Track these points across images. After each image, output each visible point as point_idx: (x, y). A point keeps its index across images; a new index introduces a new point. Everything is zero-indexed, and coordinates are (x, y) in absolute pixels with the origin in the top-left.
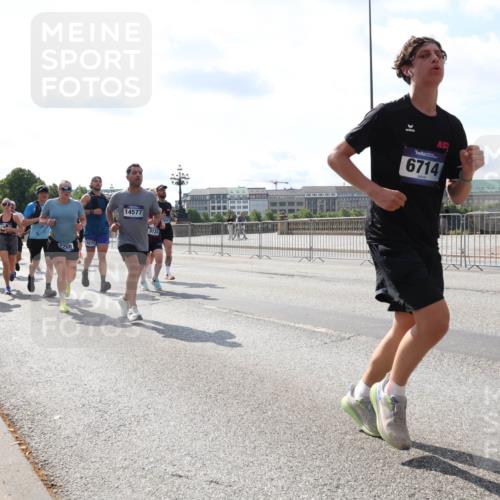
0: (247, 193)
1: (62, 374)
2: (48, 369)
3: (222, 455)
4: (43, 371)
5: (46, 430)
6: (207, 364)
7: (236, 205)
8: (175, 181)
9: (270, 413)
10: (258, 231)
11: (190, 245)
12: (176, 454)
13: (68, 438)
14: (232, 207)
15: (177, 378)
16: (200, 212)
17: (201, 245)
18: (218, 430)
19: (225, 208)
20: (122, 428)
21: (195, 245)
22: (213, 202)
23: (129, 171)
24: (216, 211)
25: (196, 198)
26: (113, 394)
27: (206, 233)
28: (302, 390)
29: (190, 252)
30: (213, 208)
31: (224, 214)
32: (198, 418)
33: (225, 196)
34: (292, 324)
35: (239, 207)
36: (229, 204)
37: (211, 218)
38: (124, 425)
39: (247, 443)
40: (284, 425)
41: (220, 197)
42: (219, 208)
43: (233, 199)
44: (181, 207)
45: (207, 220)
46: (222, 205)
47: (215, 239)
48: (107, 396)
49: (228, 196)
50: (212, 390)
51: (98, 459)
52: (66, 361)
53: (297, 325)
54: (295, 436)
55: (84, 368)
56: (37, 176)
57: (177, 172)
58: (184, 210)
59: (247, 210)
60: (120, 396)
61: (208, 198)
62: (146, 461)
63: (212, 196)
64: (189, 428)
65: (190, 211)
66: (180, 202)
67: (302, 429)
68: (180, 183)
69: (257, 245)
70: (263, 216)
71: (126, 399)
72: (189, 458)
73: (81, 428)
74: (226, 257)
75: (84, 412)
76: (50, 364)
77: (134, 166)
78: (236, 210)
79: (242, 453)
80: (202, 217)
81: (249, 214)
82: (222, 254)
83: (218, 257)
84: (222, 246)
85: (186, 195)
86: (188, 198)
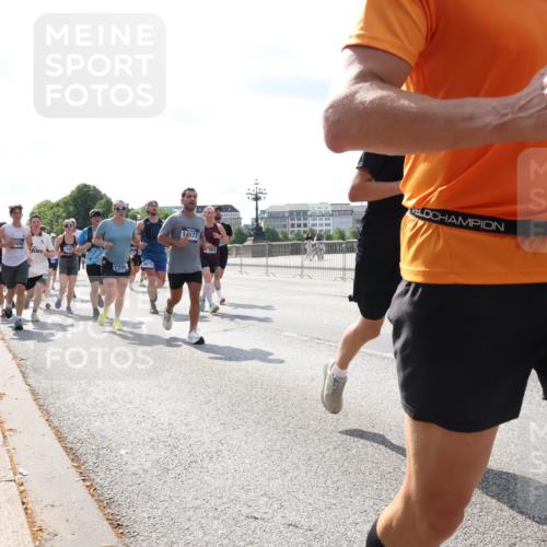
0: (330, 209)
1: (128, 406)
2: (114, 399)
3: (301, 496)
4: (108, 403)
5: (111, 466)
6: (285, 396)
7: (318, 222)
8: (251, 197)
9: (354, 451)
10: (341, 251)
11: (267, 266)
12: (251, 494)
13: (135, 474)
14: (313, 225)
15: (253, 412)
16: (279, 230)
17: (278, 267)
18: (297, 468)
19: (305, 225)
20: (194, 465)
21: (272, 266)
22: (293, 219)
23: (184, 195)
24: (296, 229)
25: (274, 216)
26: (184, 427)
27: (285, 254)
28: (389, 425)
29: (267, 274)
30: (293, 226)
31: (305, 232)
32: (276, 455)
33: (305, 212)
34: (379, 353)
35: (321, 225)
36: (310, 222)
37: (290, 236)
38: (196, 462)
39: (329, 483)
40: (369, 465)
41: (301, 214)
42: (299, 226)
43: (314, 216)
44: (258, 225)
45: (286, 239)
46: (302, 222)
47: (295, 260)
48: (178, 429)
49: (309, 213)
50: (291, 425)
51: (166, 498)
52: (134, 391)
53: (385, 354)
54: (382, 476)
55: (152, 399)
56: (103, 192)
57: (253, 188)
58: (261, 228)
59: (331, 228)
60: (191, 430)
61: (287, 215)
62: (219, 501)
63: (291, 213)
64: (266, 466)
65: (268, 230)
66: (257, 220)
67: (390, 469)
68: (257, 199)
69: (341, 266)
70: (348, 234)
71: (197, 434)
72: (265, 499)
73: (148, 464)
74: (306, 280)
75: (152, 447)
76: (116, 395)
77: (189, 189)
78: (317, 229)
79: (324, 494)
80: (281, 236)
81: (331, 233)
82: (302, 276)
83: (298, 279)
84: (302, 267)
85: (263, 212)
86: (266, 215)
